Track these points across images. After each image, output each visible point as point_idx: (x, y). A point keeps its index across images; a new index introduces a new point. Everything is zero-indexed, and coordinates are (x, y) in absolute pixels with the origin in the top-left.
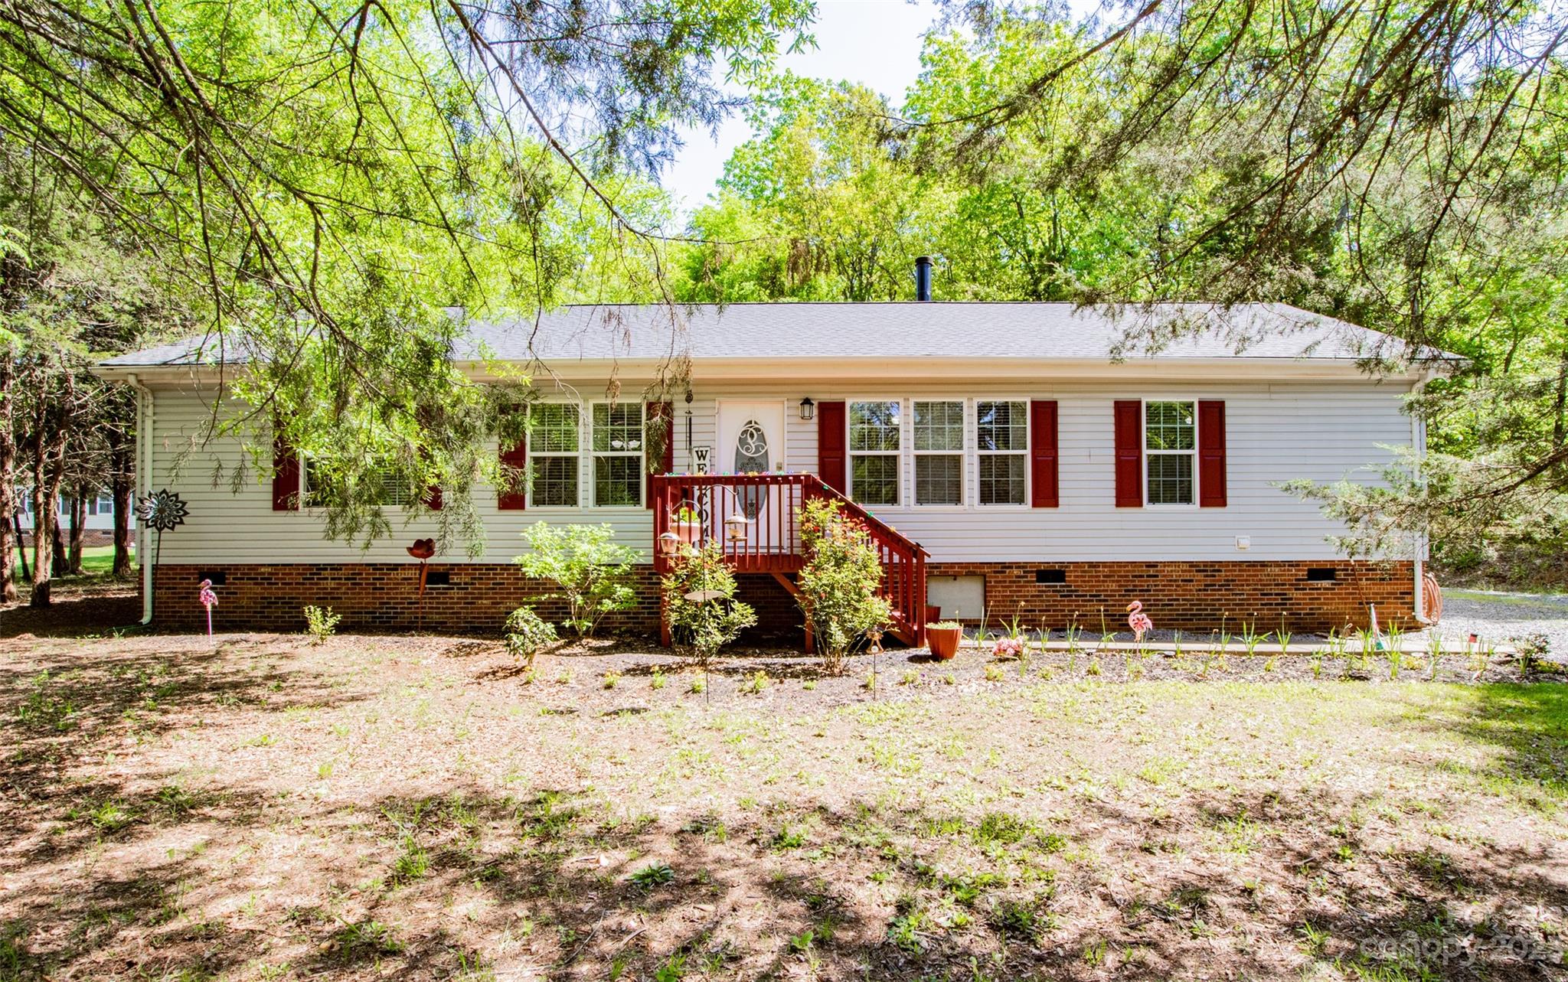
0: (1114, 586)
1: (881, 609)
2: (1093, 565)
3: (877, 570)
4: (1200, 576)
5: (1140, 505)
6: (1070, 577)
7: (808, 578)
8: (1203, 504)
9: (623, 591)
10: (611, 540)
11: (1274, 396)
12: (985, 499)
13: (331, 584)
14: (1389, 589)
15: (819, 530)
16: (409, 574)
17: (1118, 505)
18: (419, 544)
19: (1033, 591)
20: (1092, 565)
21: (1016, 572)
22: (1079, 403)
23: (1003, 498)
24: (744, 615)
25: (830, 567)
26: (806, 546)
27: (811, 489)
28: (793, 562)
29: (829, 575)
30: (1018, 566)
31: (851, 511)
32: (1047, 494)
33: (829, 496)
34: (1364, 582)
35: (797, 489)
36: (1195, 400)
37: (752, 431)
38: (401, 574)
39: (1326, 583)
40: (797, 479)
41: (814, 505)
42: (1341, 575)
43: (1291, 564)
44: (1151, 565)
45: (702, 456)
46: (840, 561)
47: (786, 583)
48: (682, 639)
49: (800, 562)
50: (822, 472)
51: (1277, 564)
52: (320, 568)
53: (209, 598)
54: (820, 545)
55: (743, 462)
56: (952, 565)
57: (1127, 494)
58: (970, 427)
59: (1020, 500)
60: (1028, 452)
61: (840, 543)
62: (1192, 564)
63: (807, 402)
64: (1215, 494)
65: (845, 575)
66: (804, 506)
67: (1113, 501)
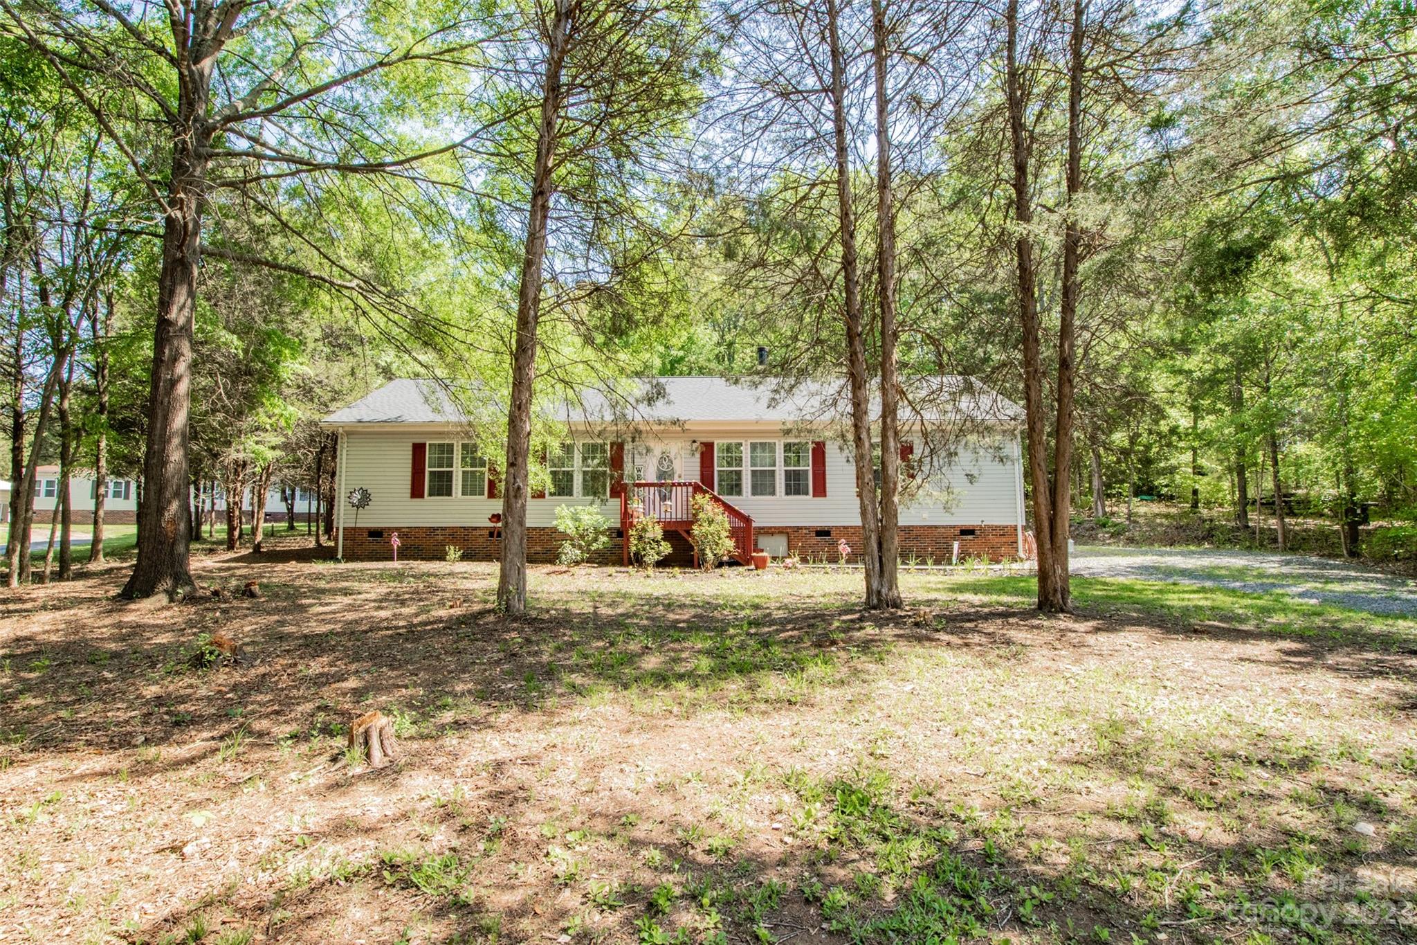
0: (857, 539)
1: (730, 544)
3: (727, 526)
6: (834, 534)
7: (696, 530)
9: (603, 539)
10: (597, 513)
12: (787, 492)
13: (441, 538)
14: (1004, 539)
15: (701, 508)
16: (482, 532)
18: (494, 516)
19: (814, 541)
20: (845, 527)
21: (804, 531)
22: (836, 443)
23: (797, 492)
24: (666, 548)
25: (706, 524)
26: (695, 515)
27: (697, 488)
28: (688, 524)
29: (705, 527)
30: (806, 528)
31: (716, 500)
32: (820, 490)
33: (705, 492)
34: (990, 536)
35: (690, 489)
37: (665, 457)
38: (478, 532)
39: (970, 537)
40: (690, 484)
41: (699, 497)
42: (978, 532)
43: (951, 527)
45: (639, 470)
46: (711, 522)
47: (685, 535)
48: (637, 560)
49: (692, 523)
50: (702, 481)
51: (943, 527)
52: (435, 529)
53: (396, 542)
54: (701, 515)
55: (661, 475)
56: (771, 528)
58: (780, 454)
59: (807, 494)
60: (810, 468)
61: (710, 514)
63: (694, 441)
65: (712, 529)
66: (694, 498)
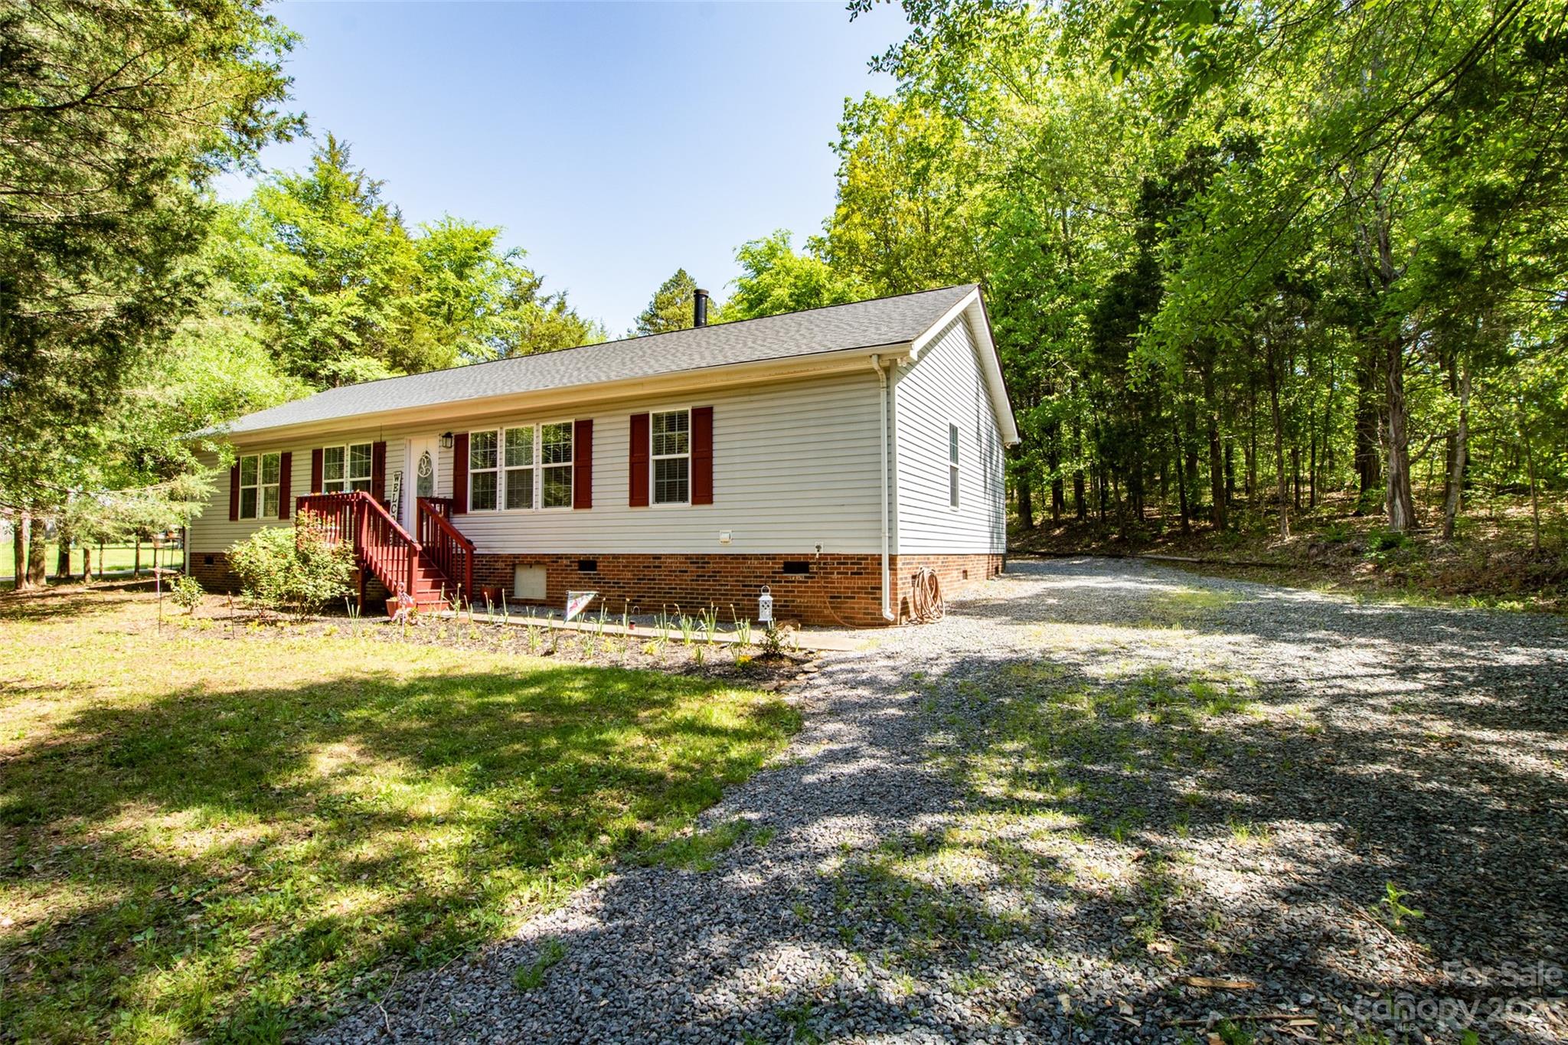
0: (629, 575)
2: (615, 557)
4: (693, 568)
5: (646, 504)
6: (600, 566)
8: (694, 503)
11: (753, 398)
12: (547, 504)
14: (859, 583)
17: (632, 505)
21: (565, 562)
22: (607, 420)
23: (559, 501)
30: (567, 557)
32: (584, 500)
34: (835, 576)
36: (688, 408)
37: (423, 458)
39: (800, 577)
42: (814, 568)
43: (768, 557)
44: (657, 557)
45: (397, 478)
51: (757, 557)
55: (422, 483)
56: (526, 556)
57: (638, 498)
58: (537, 446)
59: (567, 503)
60: (572, 464)
62: (687, 557)
63: (448, 435)
64: (704, 495)
67: (627, 501)
